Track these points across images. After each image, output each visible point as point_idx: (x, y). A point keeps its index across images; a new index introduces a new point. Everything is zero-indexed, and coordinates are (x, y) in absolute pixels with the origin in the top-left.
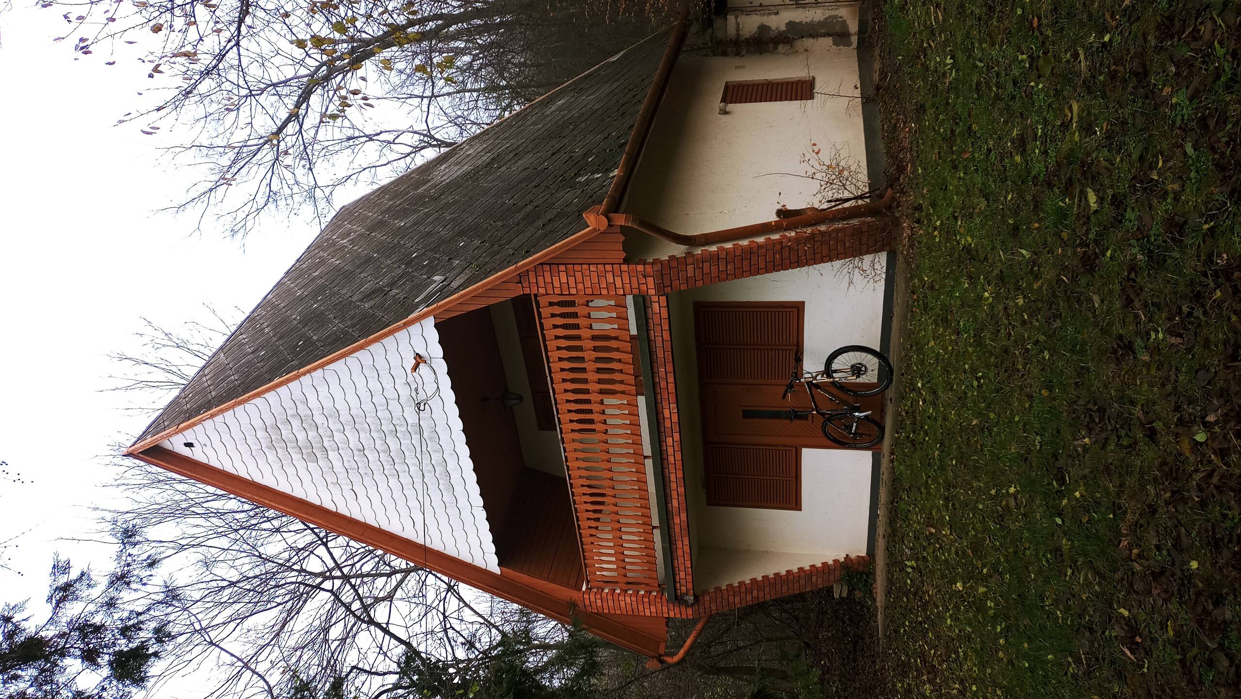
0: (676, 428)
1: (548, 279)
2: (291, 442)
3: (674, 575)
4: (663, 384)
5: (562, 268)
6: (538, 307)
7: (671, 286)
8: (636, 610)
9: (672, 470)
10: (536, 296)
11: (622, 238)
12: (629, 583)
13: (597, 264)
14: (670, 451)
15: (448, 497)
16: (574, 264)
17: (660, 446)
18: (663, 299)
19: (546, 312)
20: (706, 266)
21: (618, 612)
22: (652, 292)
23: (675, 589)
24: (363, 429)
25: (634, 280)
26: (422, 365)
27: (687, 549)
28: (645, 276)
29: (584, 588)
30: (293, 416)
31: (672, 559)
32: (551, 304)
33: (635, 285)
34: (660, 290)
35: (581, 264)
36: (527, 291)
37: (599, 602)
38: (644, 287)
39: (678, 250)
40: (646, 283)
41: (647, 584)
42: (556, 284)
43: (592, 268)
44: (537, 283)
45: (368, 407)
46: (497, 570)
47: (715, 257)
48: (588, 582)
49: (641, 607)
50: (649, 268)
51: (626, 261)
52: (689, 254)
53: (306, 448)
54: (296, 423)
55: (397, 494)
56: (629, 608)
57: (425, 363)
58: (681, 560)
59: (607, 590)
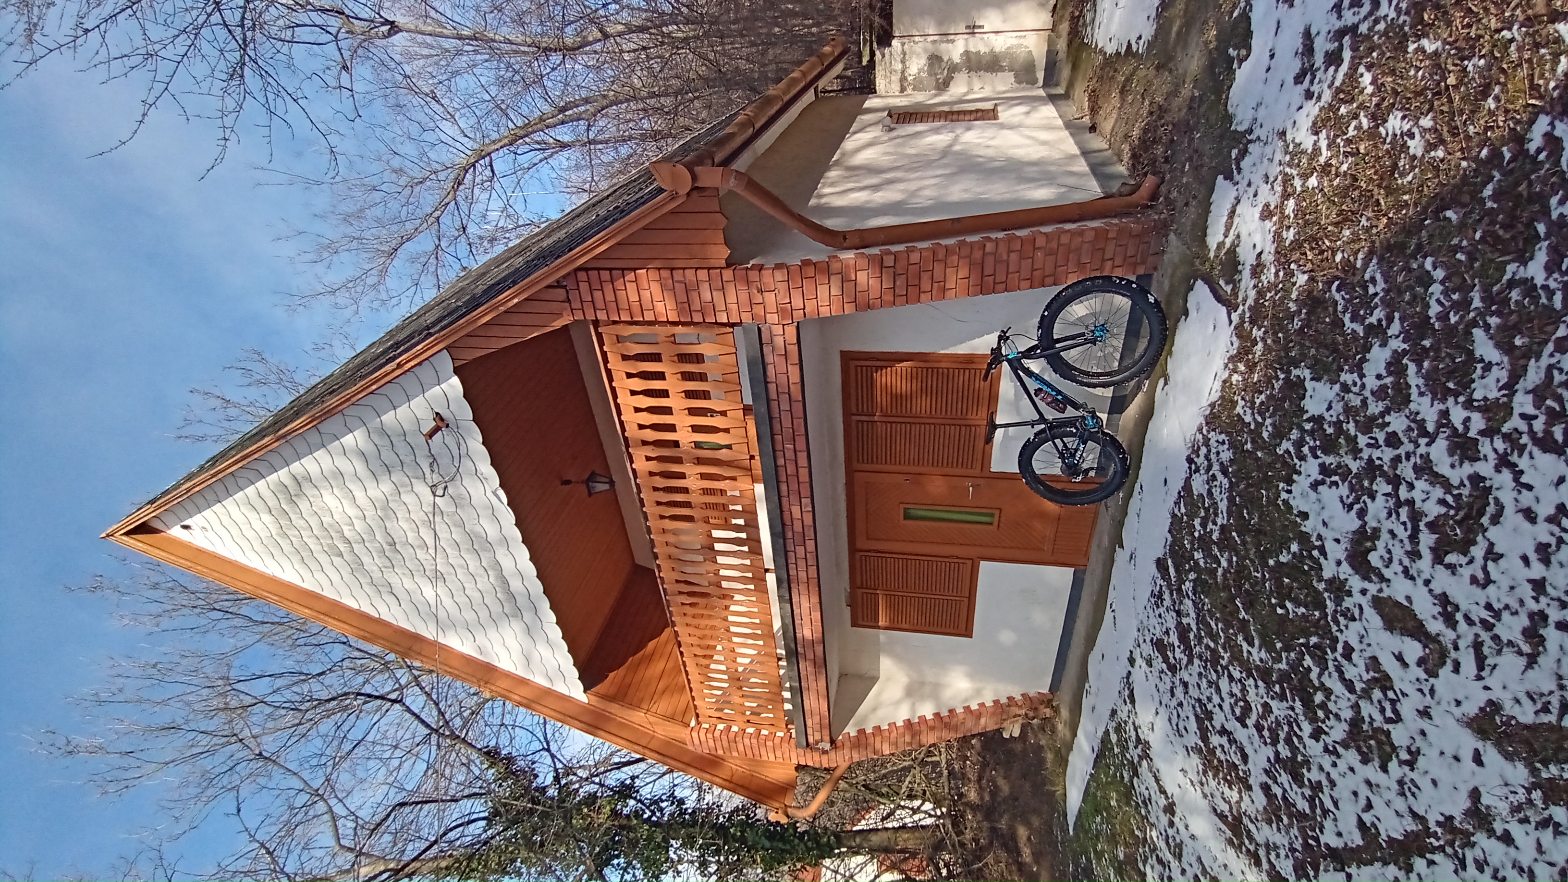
2: (305, 531)
4: (791, 469)
5: (629, 275)
6: (601, 344)
7: (804, 309)
8: (757, 755)
9: (803, 591)
10: (595, 324)
13: (684, 269)
16: (647, 269)
17: (787, 558)
18: (791, 331)
19: (613, 352)
20: (861, 278)
21: (735, 754)
22: (772, 319)
25: (744, 298)
28: (761, 291)
29: (692, 724)
32: (620, 339)
33: (746, 306)
34: (787, 316)
35: (659, 269)
36: (580, 316)
37: (711, 743)
38: (760, 310)
40: (763, 303)
42: (623, 304)
43: (677, 276)
44: (593, 302)
46: (583, 698)
47: (877, 263)
48: (697, 717)
49: (763, 751)
50: (767, 276)
51: (731, 263)
54: (304, 505)
59: (721, 727)
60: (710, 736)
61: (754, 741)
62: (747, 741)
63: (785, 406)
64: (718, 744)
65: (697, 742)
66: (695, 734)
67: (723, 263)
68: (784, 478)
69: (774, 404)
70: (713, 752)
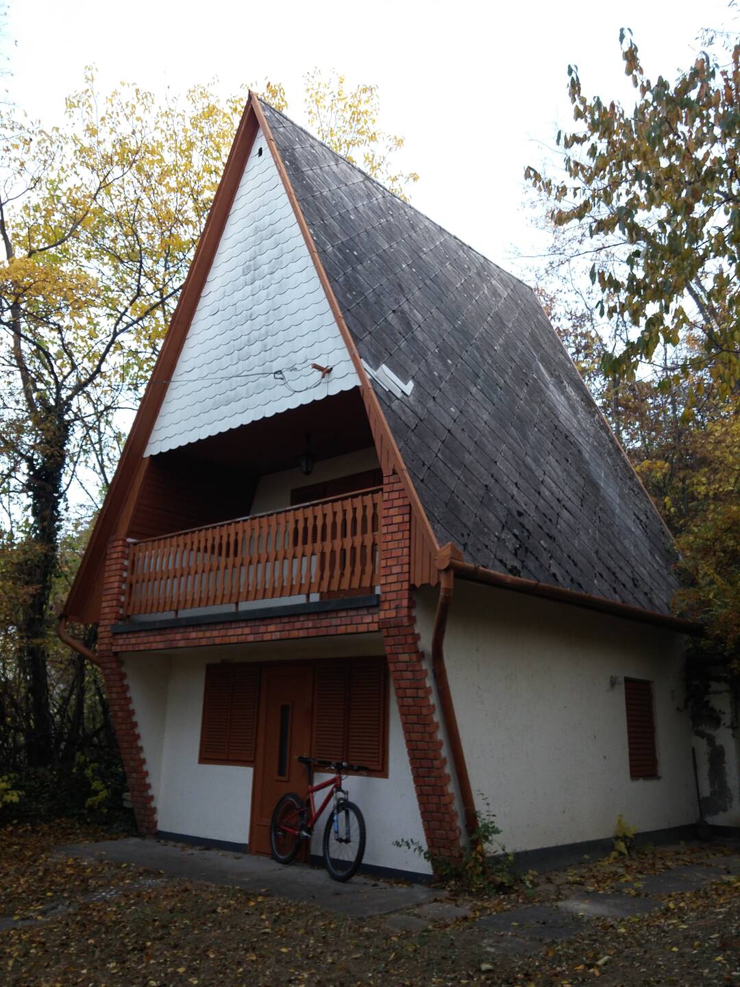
0: (258, 638)
1: (397, 503)
2: (260, 250)
3: (133, 632)
5: (407, 518)
6: (373, 492)
7: (388, 636)
8: (106, 593)
9: (223, 632)
10: (382, 489)
11: (433, 583)
12: (131, 586)
13: (409, 555)
15: (209, 403)
16: (410, 530)
17: (243, 621)
18: (375, 627)
19: (368, 500)
20: (409, 675)
21: (106, 575)
22: (382, 615)
23: (121, 633)
24: (268, 319)
25: (393, 596)
26: (320, 373)
27: (154, 646)
28: (397, 607)
29: (130, 540)
30: (282, 250)
31: (146, 631)
32: (375, 505)
33: (389, 597)
34: (384, 625)
35: (410, 538)
36: (386, 481)
37: (115, 556)
38: (386, 606)
39: (426, 644)
40: (390, 609)
41: (129, 604)
42: (392, 512)
43: (406, 550)
44: (393, 491)
45: (287, 322)
46: (147, 454)
47: (418, 685)
48: (135, 544)
49: (108, 597)
50: (404, 612)
51: (412, 588)
52: (421, 656)
53: (254, 264)
54: (275, 252)
55: (213, 354)
56: (109, 586)
57: (323, 377)
58: (145, 640)
59: (126, 563)
60: (120, 555)
61: (116, 591)
62: (116, 585)
63: (335, 622)
64: (113, 561)
65: (116, 544)
66: (121, 543)
67: (412, 582)
68: (292, 620)
69: (334, 615)
70: (108, 557)
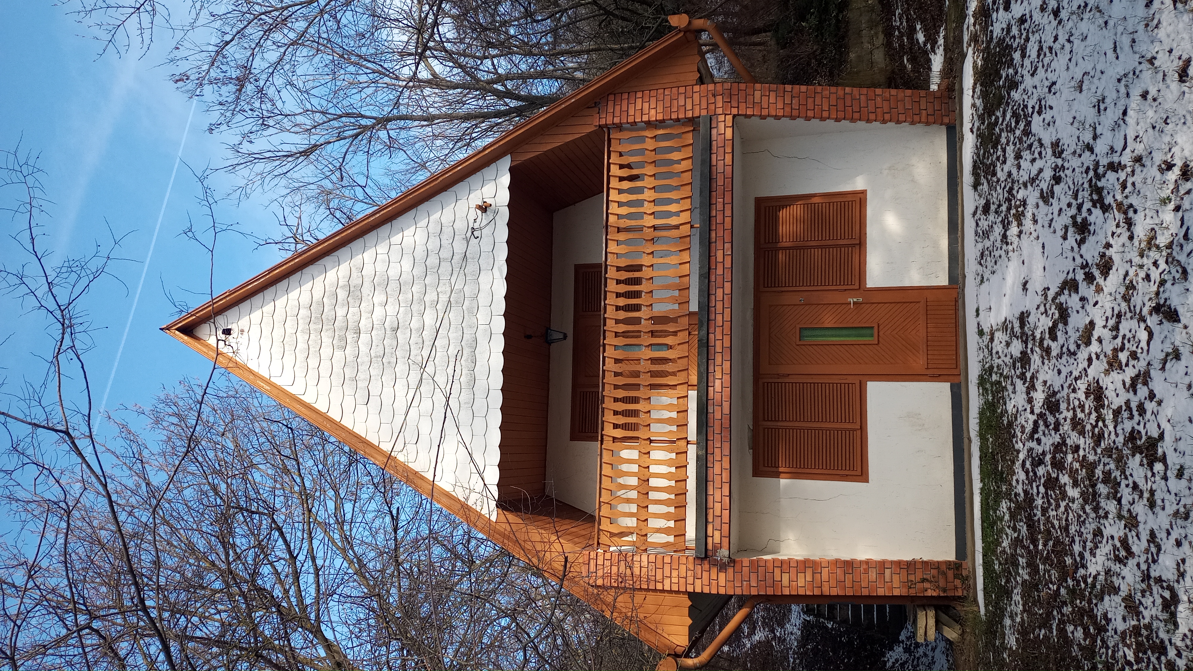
1: (624, 107)
4: (719, 219)
5: (639, 94)
7: (738, 107)
8: (652, 580)
13: (671, 88)
14: (719, 306)
16: (650, 90)
18: (729, 118)
20: (772, 95)
23: (706, 541)
25: (704, 101)
27: (726, 463)
28: (714, 96)
33: (704, 106)
34: (728, 109)
35: (657, 90)
36: (603, 122)
37: (607, 566)
40: (715, 103)
42: (631, 112)
43: (667, 92)
44: (613, 112)
46: (492, 517)
49: (659, 574)
50: (719, 87)
51: (698, 82)
53: (341, 330)
54: (342, 296)
56: (644, 575)
67: (695, 82)
